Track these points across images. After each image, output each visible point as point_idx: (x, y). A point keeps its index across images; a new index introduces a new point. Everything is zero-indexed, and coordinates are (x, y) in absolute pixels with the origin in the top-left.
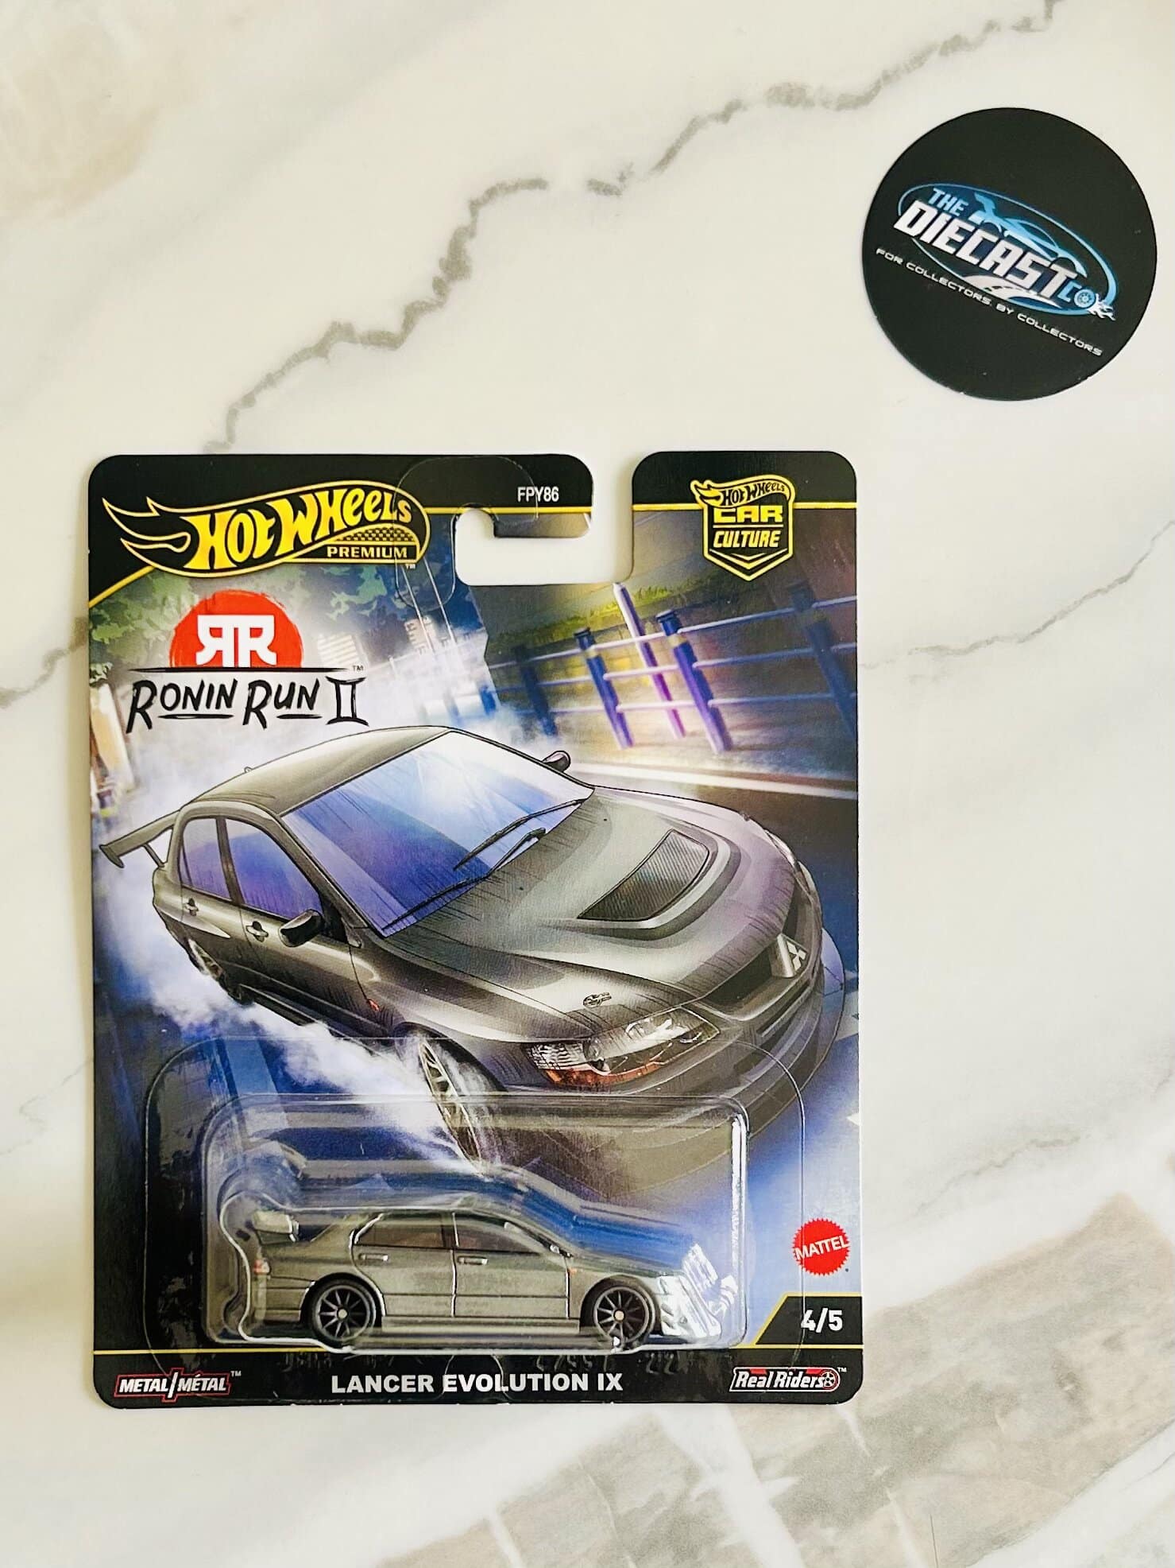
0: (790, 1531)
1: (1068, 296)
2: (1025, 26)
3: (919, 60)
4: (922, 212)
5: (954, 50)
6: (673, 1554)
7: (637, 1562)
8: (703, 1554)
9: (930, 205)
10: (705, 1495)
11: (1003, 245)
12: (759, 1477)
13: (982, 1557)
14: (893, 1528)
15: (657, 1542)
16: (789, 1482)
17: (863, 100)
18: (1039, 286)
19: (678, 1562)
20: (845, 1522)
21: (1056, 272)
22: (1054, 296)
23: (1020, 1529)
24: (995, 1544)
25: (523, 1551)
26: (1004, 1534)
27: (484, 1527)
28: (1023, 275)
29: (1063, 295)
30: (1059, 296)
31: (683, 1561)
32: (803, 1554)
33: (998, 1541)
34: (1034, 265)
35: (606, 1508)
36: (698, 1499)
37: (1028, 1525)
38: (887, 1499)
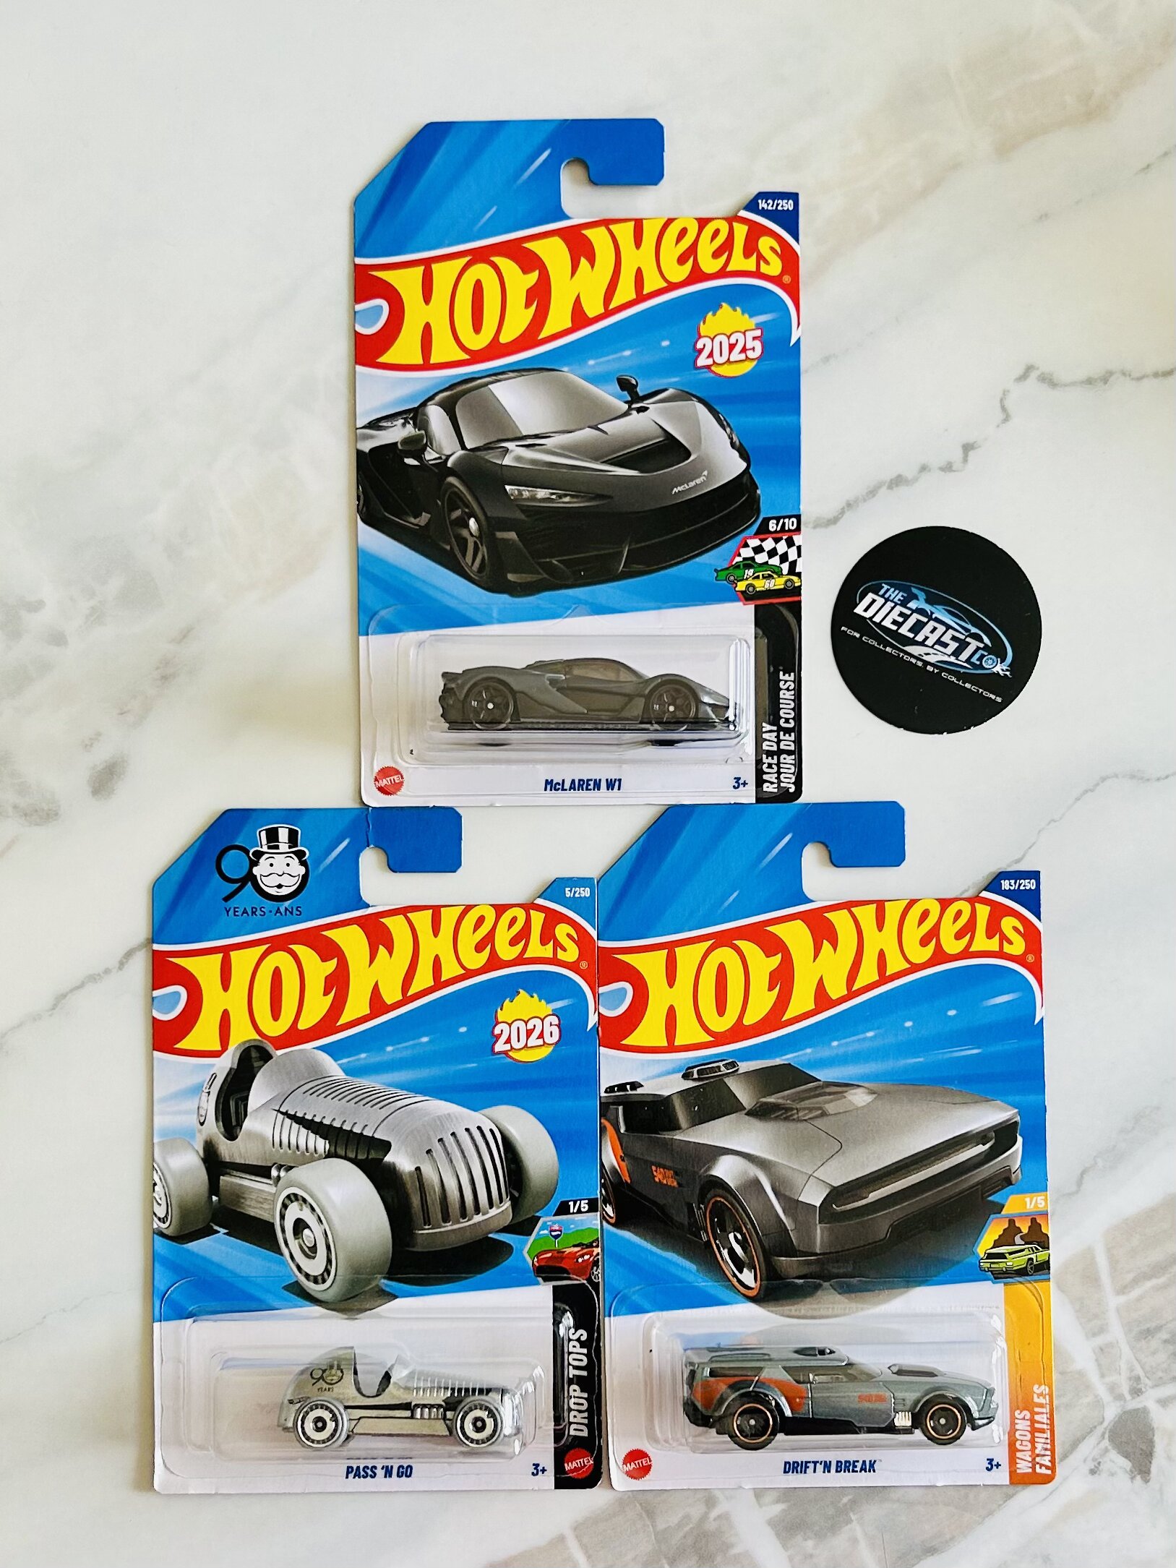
0: (781, 1543)
1: (977, 660)
2: (948, 468)
3: (872, 493)
4: (874, 601)
5: (897, 485)
6: (697, 1559)
7: (669, 1564)
8: (719, 1559)
9: (879, 596)
10: (719, 1517)
11: (932, 624)
12: (759, 1504)
13: (921, 1560)
14: (854, 1541)
15: (685, 1550)
16: (780, 1507)
17: (834, 521)
18: (956, 653)
19: (700, 1566)
20: (820, 1536)
21: (969, 644)
22: (968, 661)
23: (947, 1542)
24: (929, 1552)
25: (589, 1557)
26: (935, 1545)
27: (561, 1539)
28: (945, 645)
29: (974, 660)
30: (972, 660)
31: (704, 1564)
32: (791, 1559)
33: (931, 1551)
34: (954, 638)
35: (648, 1525)
36: (715, 1520)
37: (952, 1539)
38: (852, 1521)
